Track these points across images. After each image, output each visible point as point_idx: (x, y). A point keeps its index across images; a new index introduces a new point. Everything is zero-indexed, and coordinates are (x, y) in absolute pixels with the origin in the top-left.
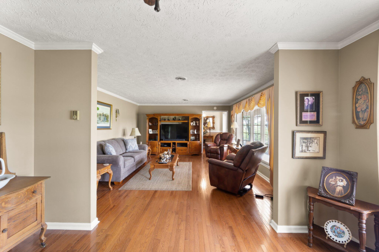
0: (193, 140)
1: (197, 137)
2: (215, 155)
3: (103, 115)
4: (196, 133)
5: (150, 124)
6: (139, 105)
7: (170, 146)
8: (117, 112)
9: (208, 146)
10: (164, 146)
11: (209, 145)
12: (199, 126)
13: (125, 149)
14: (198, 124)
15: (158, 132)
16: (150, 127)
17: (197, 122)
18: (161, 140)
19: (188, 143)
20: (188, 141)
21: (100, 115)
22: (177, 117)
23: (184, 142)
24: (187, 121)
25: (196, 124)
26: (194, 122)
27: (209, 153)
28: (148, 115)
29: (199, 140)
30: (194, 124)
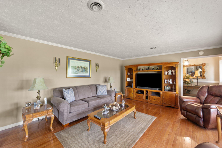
0: (169, 90)
1: (173, 87)
2: (195, 116)
3: (82, 68)
4: (171, 83)
5: (129, 74)
6: (122, 59)
7: (143, 93)
8: (97, 65)
9: (184, 102)
10: (139, 93)
11: (185, 100)
12: (175, 75)
13: (96, 93)
14: (174, 74)
15: (134, 80)
16: (129, 76)
17: (173, 71)
18: (136, 87)
19: (161, 93)
20: (162, 90)
21: (79, 67)
22: (151, 66)
23: (157, 90)
24: (160, 71)
25: (172, 73)
26: (170, 71)
27: (184, 110)
28: (126, 67)
29: (175, 92)
30: (170, 73)
